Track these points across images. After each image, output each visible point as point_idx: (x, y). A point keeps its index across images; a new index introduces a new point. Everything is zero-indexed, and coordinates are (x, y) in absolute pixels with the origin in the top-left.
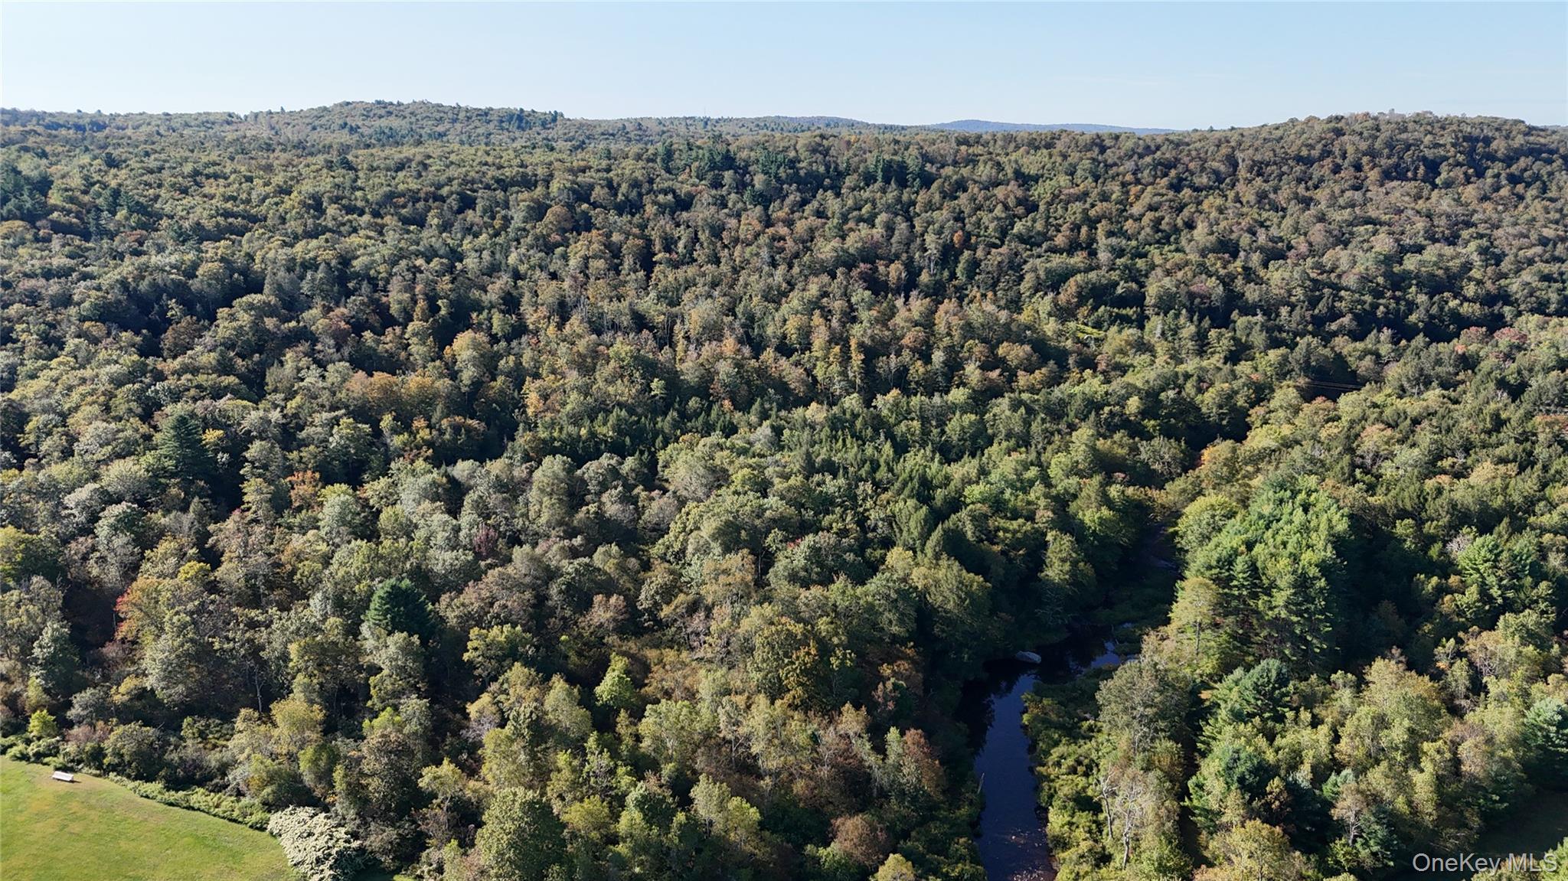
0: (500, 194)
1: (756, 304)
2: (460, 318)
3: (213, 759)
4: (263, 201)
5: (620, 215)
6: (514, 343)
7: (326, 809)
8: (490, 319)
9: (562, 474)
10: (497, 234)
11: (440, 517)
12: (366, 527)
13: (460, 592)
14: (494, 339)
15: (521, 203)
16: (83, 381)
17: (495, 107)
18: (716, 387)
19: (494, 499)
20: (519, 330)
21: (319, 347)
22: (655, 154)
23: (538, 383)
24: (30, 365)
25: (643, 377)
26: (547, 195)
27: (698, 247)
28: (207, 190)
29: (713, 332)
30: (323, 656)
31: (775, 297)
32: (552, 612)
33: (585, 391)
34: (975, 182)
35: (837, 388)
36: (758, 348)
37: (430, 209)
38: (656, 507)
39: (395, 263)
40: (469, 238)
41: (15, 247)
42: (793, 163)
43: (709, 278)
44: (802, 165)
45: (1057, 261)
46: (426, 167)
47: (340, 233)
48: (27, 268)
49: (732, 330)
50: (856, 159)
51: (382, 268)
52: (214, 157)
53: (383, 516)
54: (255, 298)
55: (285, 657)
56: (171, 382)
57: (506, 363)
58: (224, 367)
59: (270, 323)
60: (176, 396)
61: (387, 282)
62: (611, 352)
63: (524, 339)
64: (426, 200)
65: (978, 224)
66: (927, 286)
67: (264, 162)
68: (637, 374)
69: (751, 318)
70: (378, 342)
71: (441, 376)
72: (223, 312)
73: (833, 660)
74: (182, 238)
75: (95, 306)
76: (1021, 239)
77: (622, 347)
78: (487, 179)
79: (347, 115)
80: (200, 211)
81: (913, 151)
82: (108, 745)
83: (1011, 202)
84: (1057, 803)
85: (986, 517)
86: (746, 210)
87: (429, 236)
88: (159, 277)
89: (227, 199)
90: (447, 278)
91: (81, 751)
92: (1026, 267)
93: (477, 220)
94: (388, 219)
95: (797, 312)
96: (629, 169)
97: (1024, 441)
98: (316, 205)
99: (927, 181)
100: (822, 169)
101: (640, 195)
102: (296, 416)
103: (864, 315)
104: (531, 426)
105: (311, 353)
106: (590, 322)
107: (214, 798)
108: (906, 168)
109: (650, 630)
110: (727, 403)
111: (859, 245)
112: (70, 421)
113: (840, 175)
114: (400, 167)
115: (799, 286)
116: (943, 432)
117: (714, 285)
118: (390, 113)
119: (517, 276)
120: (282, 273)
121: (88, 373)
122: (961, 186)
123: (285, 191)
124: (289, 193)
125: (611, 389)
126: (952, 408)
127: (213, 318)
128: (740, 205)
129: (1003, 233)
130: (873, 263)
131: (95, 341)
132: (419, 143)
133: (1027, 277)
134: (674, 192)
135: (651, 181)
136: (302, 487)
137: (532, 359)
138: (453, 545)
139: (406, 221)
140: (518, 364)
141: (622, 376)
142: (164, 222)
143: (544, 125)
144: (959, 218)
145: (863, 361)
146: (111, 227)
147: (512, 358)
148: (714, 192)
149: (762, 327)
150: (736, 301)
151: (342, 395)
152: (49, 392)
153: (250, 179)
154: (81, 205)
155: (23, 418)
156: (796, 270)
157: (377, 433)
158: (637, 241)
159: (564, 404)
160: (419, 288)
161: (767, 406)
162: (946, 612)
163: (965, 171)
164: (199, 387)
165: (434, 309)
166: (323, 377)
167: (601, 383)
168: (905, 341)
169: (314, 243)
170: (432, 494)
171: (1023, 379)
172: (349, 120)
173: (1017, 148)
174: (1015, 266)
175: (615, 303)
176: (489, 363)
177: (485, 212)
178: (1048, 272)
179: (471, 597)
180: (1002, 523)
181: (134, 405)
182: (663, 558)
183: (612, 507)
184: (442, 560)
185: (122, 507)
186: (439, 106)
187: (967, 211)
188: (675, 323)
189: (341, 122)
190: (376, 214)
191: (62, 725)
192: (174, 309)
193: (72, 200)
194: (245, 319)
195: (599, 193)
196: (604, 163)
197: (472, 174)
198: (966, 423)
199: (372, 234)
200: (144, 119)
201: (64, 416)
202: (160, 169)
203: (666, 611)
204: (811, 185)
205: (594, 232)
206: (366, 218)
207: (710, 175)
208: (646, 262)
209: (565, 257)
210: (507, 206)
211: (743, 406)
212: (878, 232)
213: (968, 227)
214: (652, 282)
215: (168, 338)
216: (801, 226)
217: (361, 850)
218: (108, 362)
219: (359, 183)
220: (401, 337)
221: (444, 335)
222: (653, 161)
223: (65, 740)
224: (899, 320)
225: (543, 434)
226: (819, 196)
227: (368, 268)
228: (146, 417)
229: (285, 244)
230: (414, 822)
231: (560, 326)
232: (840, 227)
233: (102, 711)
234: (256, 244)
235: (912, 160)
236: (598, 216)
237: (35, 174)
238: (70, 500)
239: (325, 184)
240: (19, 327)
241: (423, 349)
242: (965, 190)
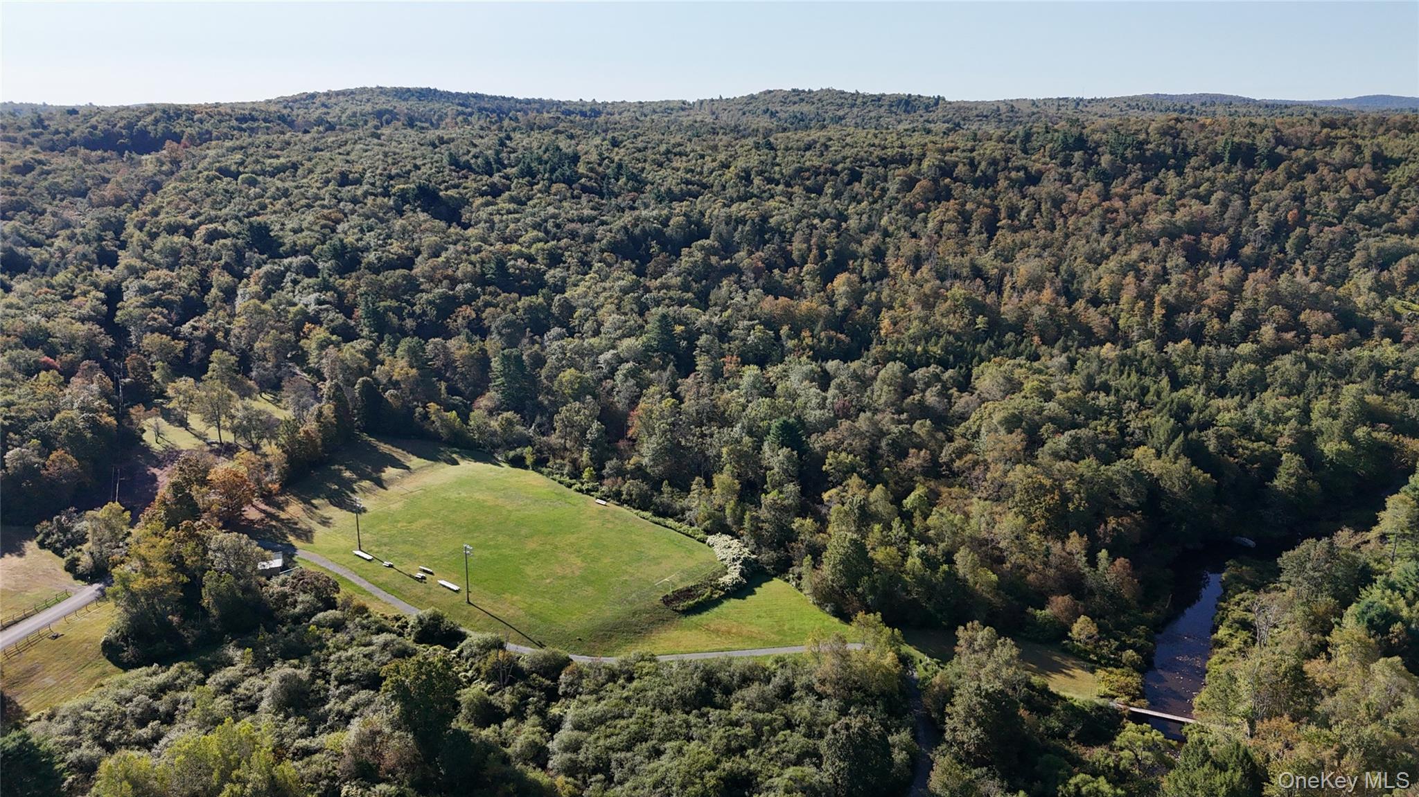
0: (881, 170)
1: (1079, 265)
2: (840, 265)
3: (678, 505)
4: (711, 173)
5: (976, 188)
6: (877, 284)
7: (738, 538)
8: (862, 266)
9: (899, 374)
10: (875, 202)
11: (814, 390)
12: (769, 391)
13: (823, 433)
14: (863, 280)
15: (898, 175)
16: (605, 289)
17: (888, 93)
18: (1030, 326)
19: (850, 385)
20: (883, 274)
21: (744, 278)
22: (1015, 137)
23: (891, 312)
24: (573, 278)
25: (971, 314)
26: (918, 172)
27: (1037, 215)
28: (675, 164)
29: (1036, 283)
30: (740, 457)
31: (1097, 259)
32: (881, 456)
33: (925, 321)
34: (1327, 164)
35: (1135, 335)
36: (1072, 299)
37: (826, 181)
38: (962, 401)
39: (798, 222)
40: (854, 204)
41: (561, 201)
42: (1141, 145)
43: (1041, 242)
44: (1150, 146)
45: (1392, 241)
46: (827, 147)
47: (761, 198)
48: (569, 216)
49: (1052, 283)
50: (1206, 141)
51: (789, 225)
52: (678, 139)
53: (779, 387)
54: (705, 242)
55: (719, 456)
56: (654, 294)
57: (870, 297)
58: (685, 287)
59: (714, 260)
60: (658, 303)
61: (792, 235)
62: (949, 294)
63: (885, 281)
64: (825, 174)
65: (1319, 204)
66: (1248, 257)
67: (711, 143)
68: (967, 312)
69: (1072, 275)
70: (783, 277)
71: (824, 303)
72: (685, 251)
73: (1070, 505)
74: (659, 199)
75: (609, 243)
76: (1361, 219)
77: (958, 290)
78: (873, 158)
79: (768, 102)
80: (670, 179)
81: (1268, 133)
82: (624, 489)
83: (1361, 184)
84: (1226, 623)
85: (1232, 437)
86: (1087, 185)
87: (824, 202)
88: (647, 225)
89: (688, 171)
90: (834, 234)
91: (610, 491)
92: (1357, 246)
93: (862, 190)
94: (796, 189)
95: (1113, 272)
96: (992, 149)
97: (1295, 389)
98: (746, 177)
99: (1274, 161)
100: (1169, 150)
101: (996, 171)
102: (727, 322)
103: (1175, 278)
104: (882, 342)
105: (738, 282)
106: (937, 271)
107: (678, 525)
108: (1256, 150)
109: (947, 477)
110: (1036, 339)
111: (1188, 219)
112: (599, 313)
113: (1187, 155)
114: (808, 147)
115: (1121, 251)
116: (1224, 377)
117: (1045, 247)
118: (802, 100)
119: (886, 234)
120: (723, 226)
121: (607, 284)
122: (1312, 167)
123: (725, 166)
124: (729, 167)
125: (945, 321)
126: (1234, 358)
127: (679, 255)
128: (1083, 181)
129: (1343, 211)
130: (1198, 235)
131: (610, 265)
132: (824, 127)
133: (1358, 254)
134: (1025, 169)
135: (1007, 160)
136: (730, 365)
137: (889, 295)
138: (822, 406)
139: (809, 190)
140: (879, 299)
141: (955, 313)
142: (648, 187)
143: (927, 108)
144: (1299, 198)
145: (1164, 316)
146: (616, 189)
147: (874, 294)
148: (1061, 170)
149: (1079, 283)
150: (1061, 261)
151: (757, 311)
152: (586, 295)
153: (702, 157)
154: (597, 173)
155: (572, 309)
156: (1122, 238)
157: (778, 337)
158: (986, 210)
159: (908, 329)
160: (814, 240)
161: (1070, 343)
162: (1171, 492)
163: (1318, 154)
164: (670, 298)
165: (823, 256)
166: (746, 299)
167: (938, 317)
168: (1208, 302)
169: (744, 205)
170: (810, 377)
171: (1316, 341)
172: (770, 106)
173: (1388, 130)
174: (1347, 244)
175: (959, 258)
176: (857, 297)
177: (868, 184)
178: (1380, 251)
179: (830, 437)
180: (1244, 442)
181: (634, 306)
182: (963, 436)
183: (931, 397)
184: (813, 415)
185: (631, 364)
186: (843, 92)
187: (1309, 191)
188: (1004, 275)
189: (764, 108)
190: (788, 185)
191: (599, 478)
192: (655, 247)
193: (592, 170)
194: (699, 256)
195: (961, 170)
196: (970, 144)
197: (862, 153)
198: (1245, 371)
199: (784, 199)
200: (623, 107)
201: (595, 310)
202: (646, 148)
203: (958, 463)
204: (1153, 164)
205: (952, 201)
206: (781, 187)
207: (1061, 156)
208: (991, 228)
209: (925, 221)
210: (886, 180)
211: (1048, 341)
212: (1211, 208)
213: (1308, 206)
214: (993, 243)
215: (651, 266)
216: (1136, 201)
217: (756, 561)
218: (619, 279)
219: (778, 160)
220: (798, 275)
221: (828, 276)
222: (1012, 142)
223: (601, 485)
224: (1208, 284)
225: (890, 348)
226: (1161, 175)
227: (780, 224)
228: (641, 314)
229: (724, 205)
230: (787, 551)
231: (913, 273)
232: (1172, 203)
233: (620, 473)
234: (706, 205)
235: (1262, 142)
236: (957, 189)
237: (570, 151)
238: (602, 358)
239: (754, 160)
240: (567, 254)
241: (813, 284)
242: (1314, 171)
